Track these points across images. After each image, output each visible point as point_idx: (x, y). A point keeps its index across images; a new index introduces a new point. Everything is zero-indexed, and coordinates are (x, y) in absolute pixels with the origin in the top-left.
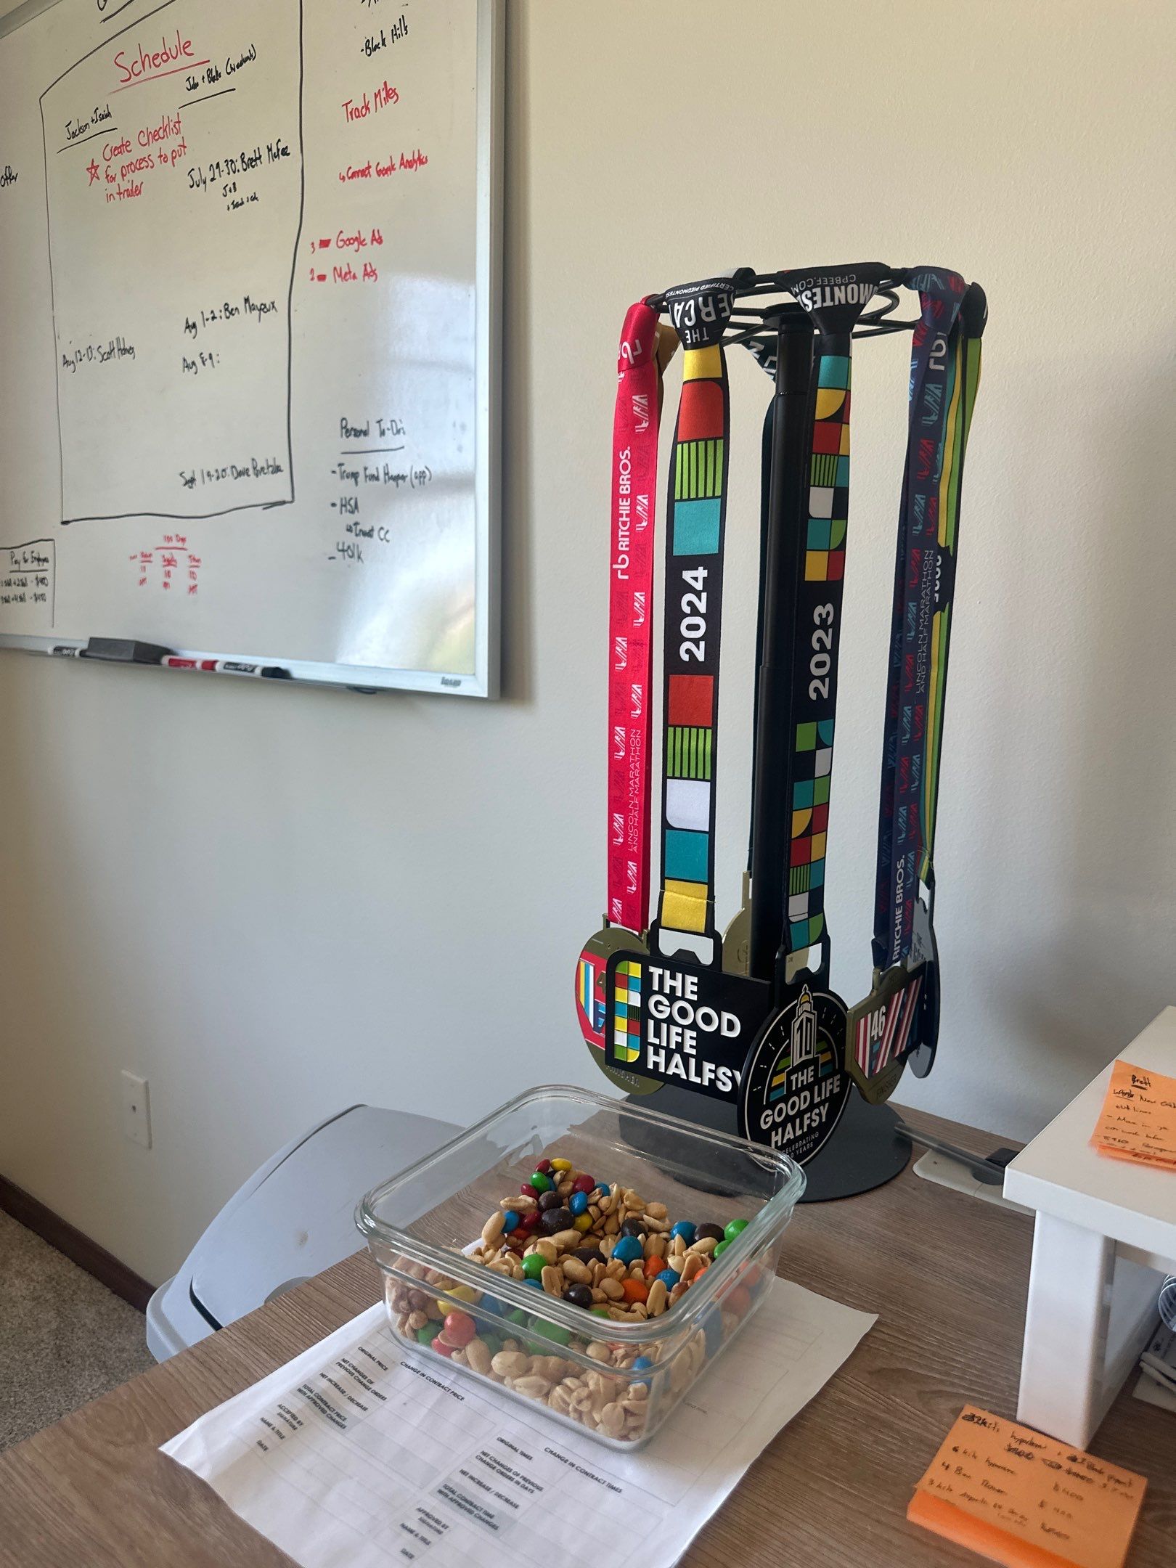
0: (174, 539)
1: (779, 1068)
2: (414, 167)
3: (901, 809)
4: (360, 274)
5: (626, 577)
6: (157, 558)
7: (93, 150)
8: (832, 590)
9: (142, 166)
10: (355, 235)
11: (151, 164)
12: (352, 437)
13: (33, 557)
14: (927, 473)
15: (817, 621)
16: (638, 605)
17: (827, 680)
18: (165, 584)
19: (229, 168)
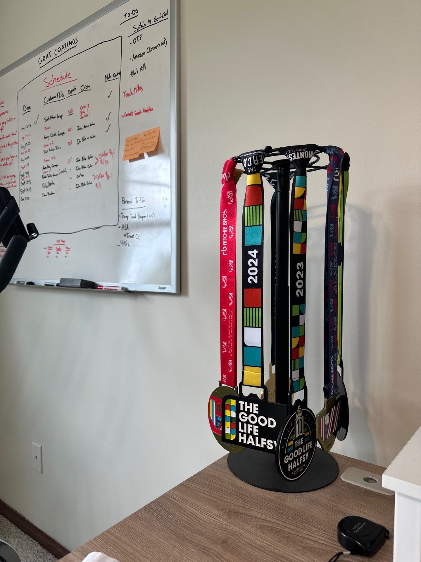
0: (61, 241)
1: (290, 439)
2: (148, 112)
3: (331, 337)
5: (226, 254)
6: (54, 248)
7: (35, 110)
8: (302, 257)
9: (52, 115)
11: (55, 114)
12: (126, 204)
14: (333, 216)
15: (298, 268)
16: (230, 264)
17: (302, 289)
18: (57, 257)
19: (83, 115)
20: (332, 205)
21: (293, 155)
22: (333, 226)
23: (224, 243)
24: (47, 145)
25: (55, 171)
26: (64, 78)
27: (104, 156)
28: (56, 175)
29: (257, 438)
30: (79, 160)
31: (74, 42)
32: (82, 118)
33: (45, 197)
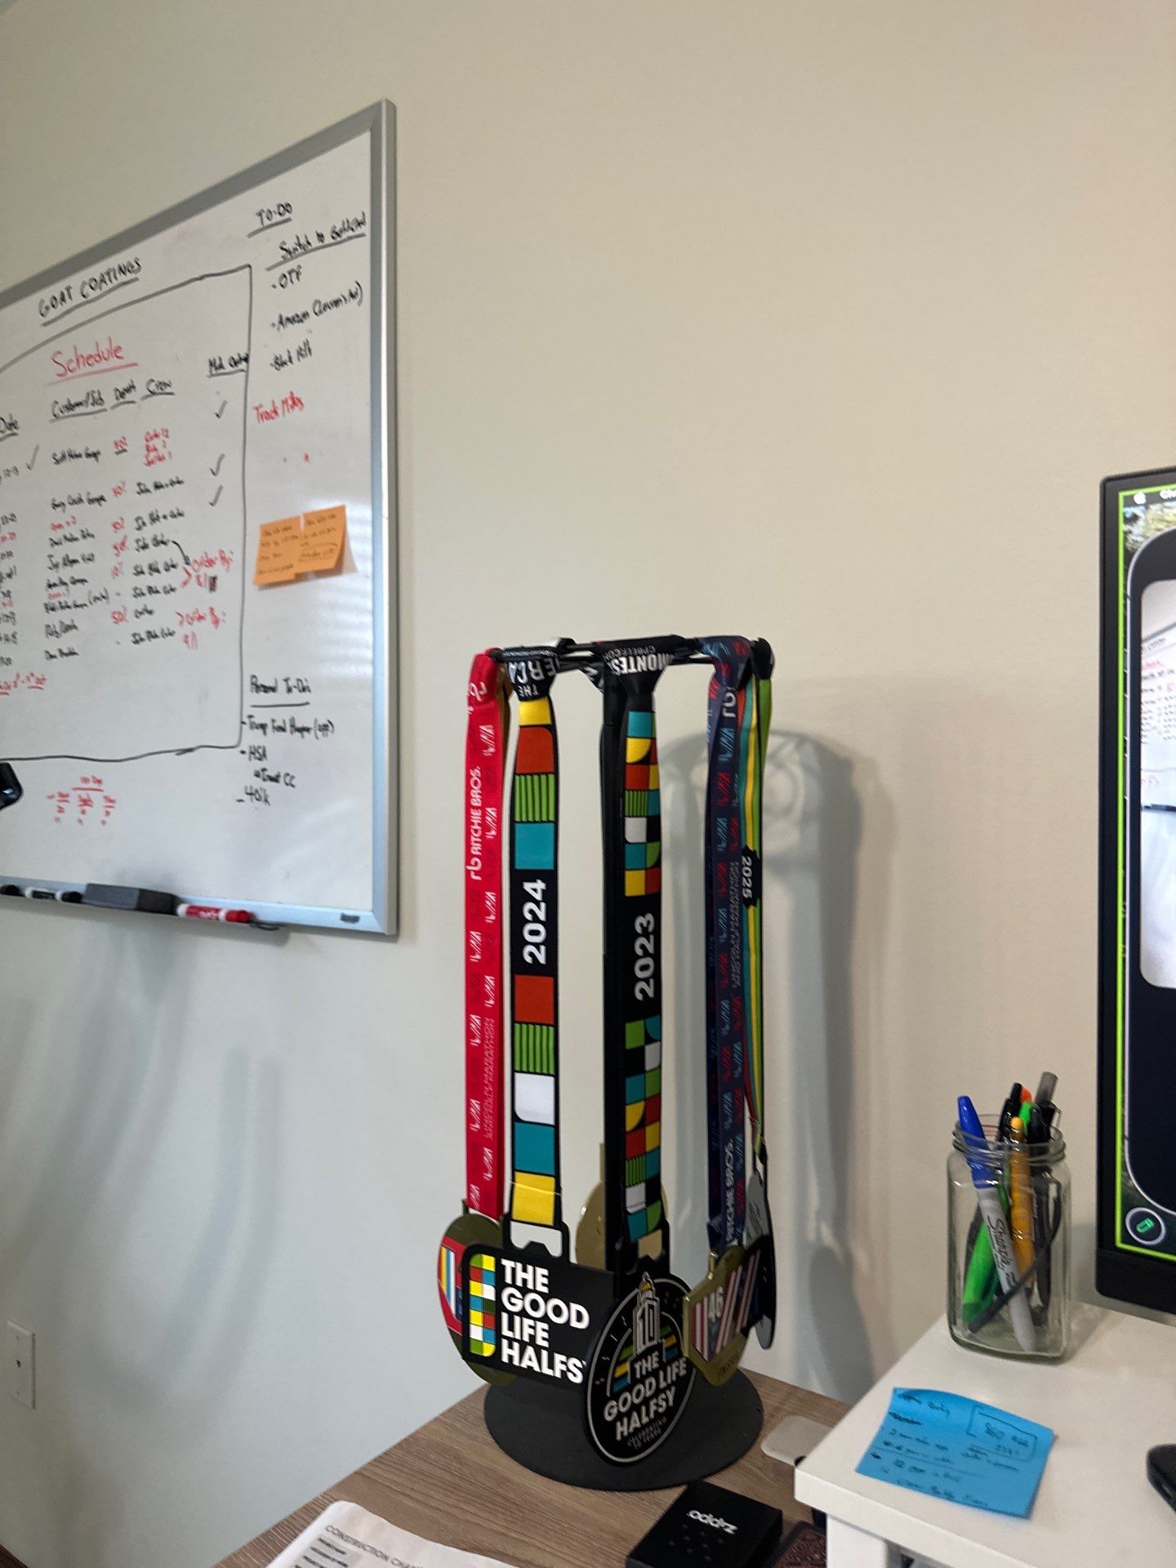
0: (91, 780)
1: (622, 1358)
3: (724, 1095)
5: (478, 878)
6: (74, 798)
8: (651, 902)
12: (261, 693)
14: (726, 800)
15: (639, 929)
16: (489, 903)
17: (652, 981)
18: (80, 821)
19: (153, 455)
20: (721, 775)
21: (621, 662)
22: (724, 824)
23: (475, 850)
24: (60, 526)
25: (77, 594)
26: (106, 356)
27: (206, 566)
28: (81, 606)
29: (545, 1354)
30: (142, 573)
31: (130, 269)
32: (150, 463)
33: (54, 660)
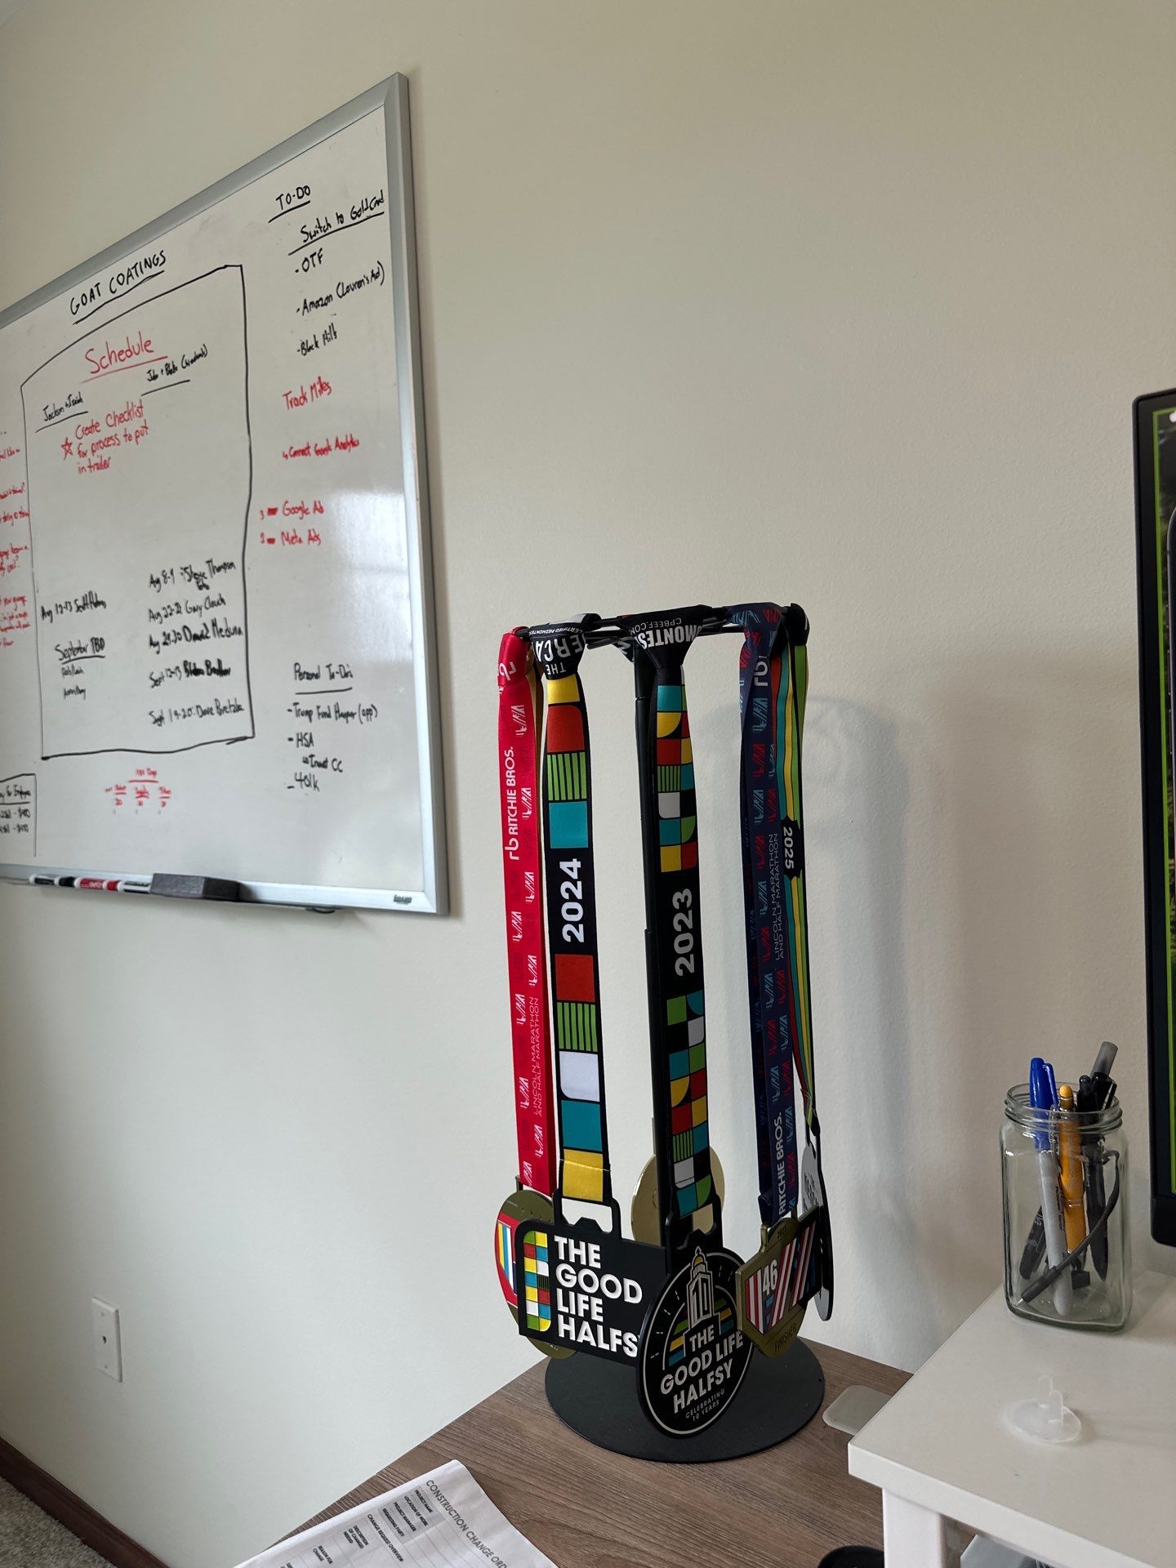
0: (146, 772)
1: (677, 1332)
2: (348, 448)
3: (772, 1070)
4: (305, 538)
5: (517, 858)
6: (131, 790)
7: (67, 429)
8: (689, 877)
9: (110, 443)
10: (299, 504)
11: (117, 442)
12: (305, 680)
13: (16, 791)
14: (762, 771)
15: (676, 905)
16: (529, 884)
17: (692, 956)
18: (139, 812)
20: (755, 746)
21: (647, 636)
22: (761, 795)
23: (511, 831)
26: (137, 351)
29: (600, 1328)
31: (156, 262)
